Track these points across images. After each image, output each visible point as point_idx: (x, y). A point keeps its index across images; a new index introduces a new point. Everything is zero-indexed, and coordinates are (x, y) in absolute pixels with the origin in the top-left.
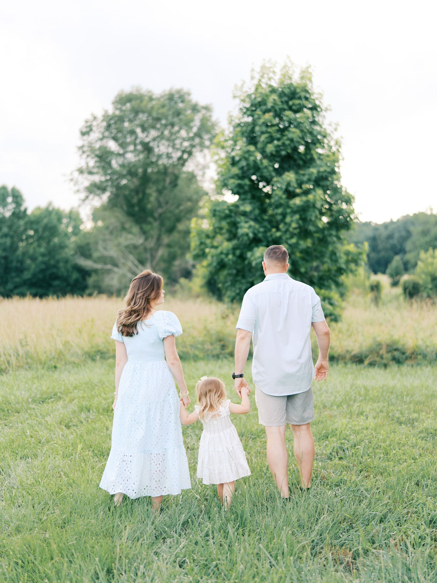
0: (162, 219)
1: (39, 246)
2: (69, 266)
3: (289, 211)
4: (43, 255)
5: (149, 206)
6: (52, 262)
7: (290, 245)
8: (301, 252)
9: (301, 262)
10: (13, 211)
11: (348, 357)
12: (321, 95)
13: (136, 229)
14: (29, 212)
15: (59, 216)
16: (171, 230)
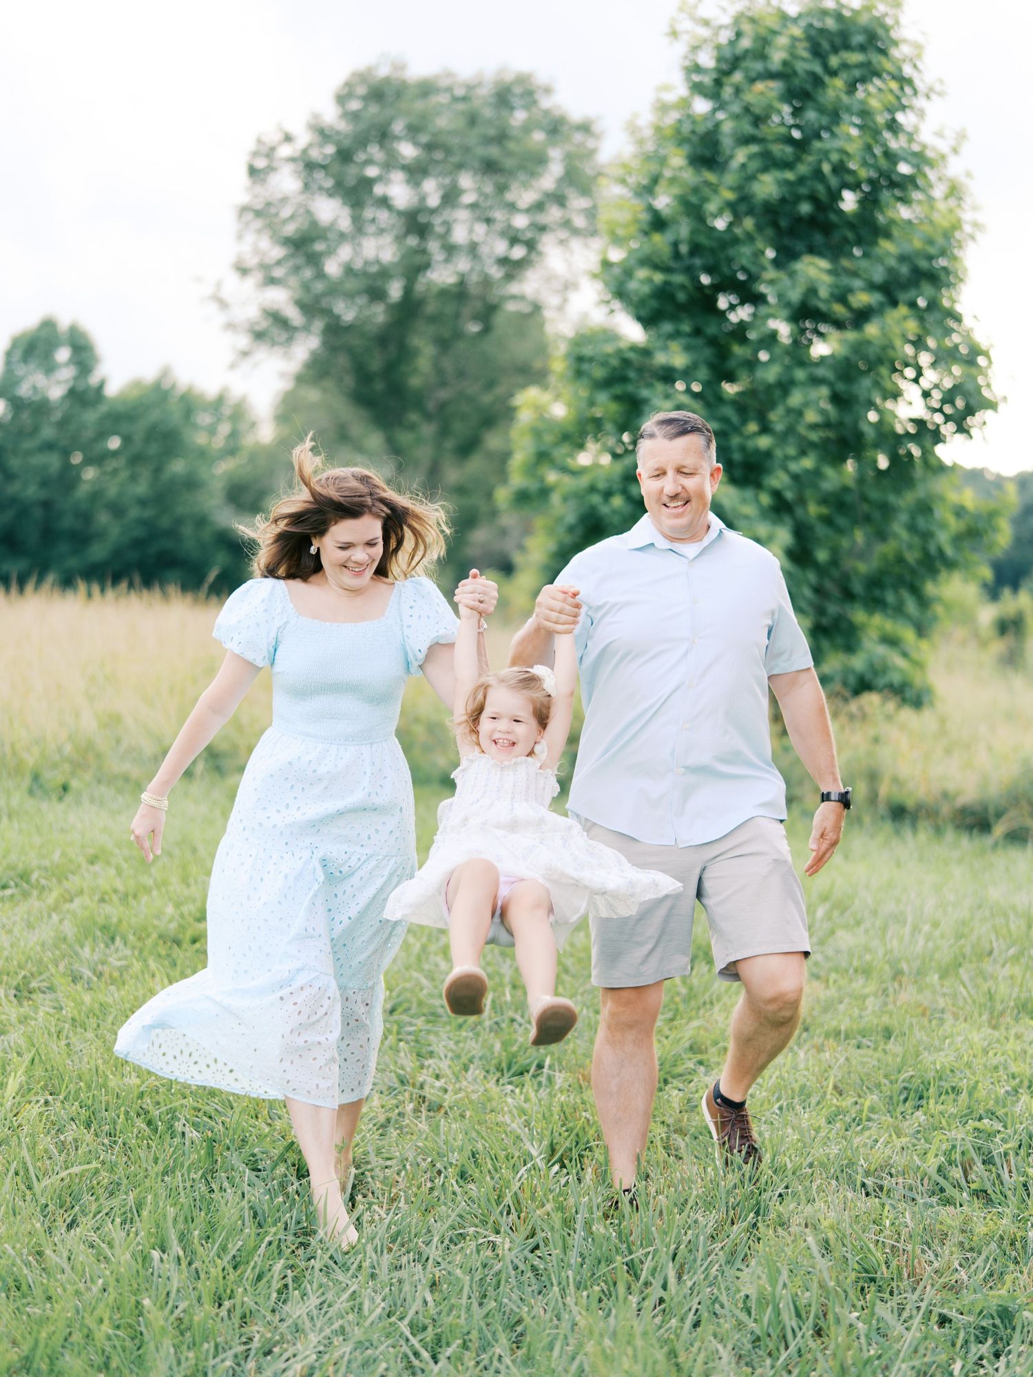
0: (443, 417)
1: (133, 478)
2: (207, 535)
3: (800, 374)
4: (142, 502)
5: (415, 382)
6: (165, 522)
7: (796, 477)
8: (824, 500)
9: (821, 530)
10: (71, 384)
11: (945, 810)
12: (919, 47)
13: (375, 440)
14: (113, 389)
15: (190, 404)
16: (467, 448)
